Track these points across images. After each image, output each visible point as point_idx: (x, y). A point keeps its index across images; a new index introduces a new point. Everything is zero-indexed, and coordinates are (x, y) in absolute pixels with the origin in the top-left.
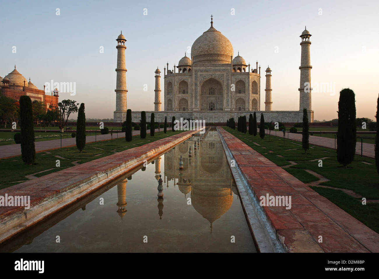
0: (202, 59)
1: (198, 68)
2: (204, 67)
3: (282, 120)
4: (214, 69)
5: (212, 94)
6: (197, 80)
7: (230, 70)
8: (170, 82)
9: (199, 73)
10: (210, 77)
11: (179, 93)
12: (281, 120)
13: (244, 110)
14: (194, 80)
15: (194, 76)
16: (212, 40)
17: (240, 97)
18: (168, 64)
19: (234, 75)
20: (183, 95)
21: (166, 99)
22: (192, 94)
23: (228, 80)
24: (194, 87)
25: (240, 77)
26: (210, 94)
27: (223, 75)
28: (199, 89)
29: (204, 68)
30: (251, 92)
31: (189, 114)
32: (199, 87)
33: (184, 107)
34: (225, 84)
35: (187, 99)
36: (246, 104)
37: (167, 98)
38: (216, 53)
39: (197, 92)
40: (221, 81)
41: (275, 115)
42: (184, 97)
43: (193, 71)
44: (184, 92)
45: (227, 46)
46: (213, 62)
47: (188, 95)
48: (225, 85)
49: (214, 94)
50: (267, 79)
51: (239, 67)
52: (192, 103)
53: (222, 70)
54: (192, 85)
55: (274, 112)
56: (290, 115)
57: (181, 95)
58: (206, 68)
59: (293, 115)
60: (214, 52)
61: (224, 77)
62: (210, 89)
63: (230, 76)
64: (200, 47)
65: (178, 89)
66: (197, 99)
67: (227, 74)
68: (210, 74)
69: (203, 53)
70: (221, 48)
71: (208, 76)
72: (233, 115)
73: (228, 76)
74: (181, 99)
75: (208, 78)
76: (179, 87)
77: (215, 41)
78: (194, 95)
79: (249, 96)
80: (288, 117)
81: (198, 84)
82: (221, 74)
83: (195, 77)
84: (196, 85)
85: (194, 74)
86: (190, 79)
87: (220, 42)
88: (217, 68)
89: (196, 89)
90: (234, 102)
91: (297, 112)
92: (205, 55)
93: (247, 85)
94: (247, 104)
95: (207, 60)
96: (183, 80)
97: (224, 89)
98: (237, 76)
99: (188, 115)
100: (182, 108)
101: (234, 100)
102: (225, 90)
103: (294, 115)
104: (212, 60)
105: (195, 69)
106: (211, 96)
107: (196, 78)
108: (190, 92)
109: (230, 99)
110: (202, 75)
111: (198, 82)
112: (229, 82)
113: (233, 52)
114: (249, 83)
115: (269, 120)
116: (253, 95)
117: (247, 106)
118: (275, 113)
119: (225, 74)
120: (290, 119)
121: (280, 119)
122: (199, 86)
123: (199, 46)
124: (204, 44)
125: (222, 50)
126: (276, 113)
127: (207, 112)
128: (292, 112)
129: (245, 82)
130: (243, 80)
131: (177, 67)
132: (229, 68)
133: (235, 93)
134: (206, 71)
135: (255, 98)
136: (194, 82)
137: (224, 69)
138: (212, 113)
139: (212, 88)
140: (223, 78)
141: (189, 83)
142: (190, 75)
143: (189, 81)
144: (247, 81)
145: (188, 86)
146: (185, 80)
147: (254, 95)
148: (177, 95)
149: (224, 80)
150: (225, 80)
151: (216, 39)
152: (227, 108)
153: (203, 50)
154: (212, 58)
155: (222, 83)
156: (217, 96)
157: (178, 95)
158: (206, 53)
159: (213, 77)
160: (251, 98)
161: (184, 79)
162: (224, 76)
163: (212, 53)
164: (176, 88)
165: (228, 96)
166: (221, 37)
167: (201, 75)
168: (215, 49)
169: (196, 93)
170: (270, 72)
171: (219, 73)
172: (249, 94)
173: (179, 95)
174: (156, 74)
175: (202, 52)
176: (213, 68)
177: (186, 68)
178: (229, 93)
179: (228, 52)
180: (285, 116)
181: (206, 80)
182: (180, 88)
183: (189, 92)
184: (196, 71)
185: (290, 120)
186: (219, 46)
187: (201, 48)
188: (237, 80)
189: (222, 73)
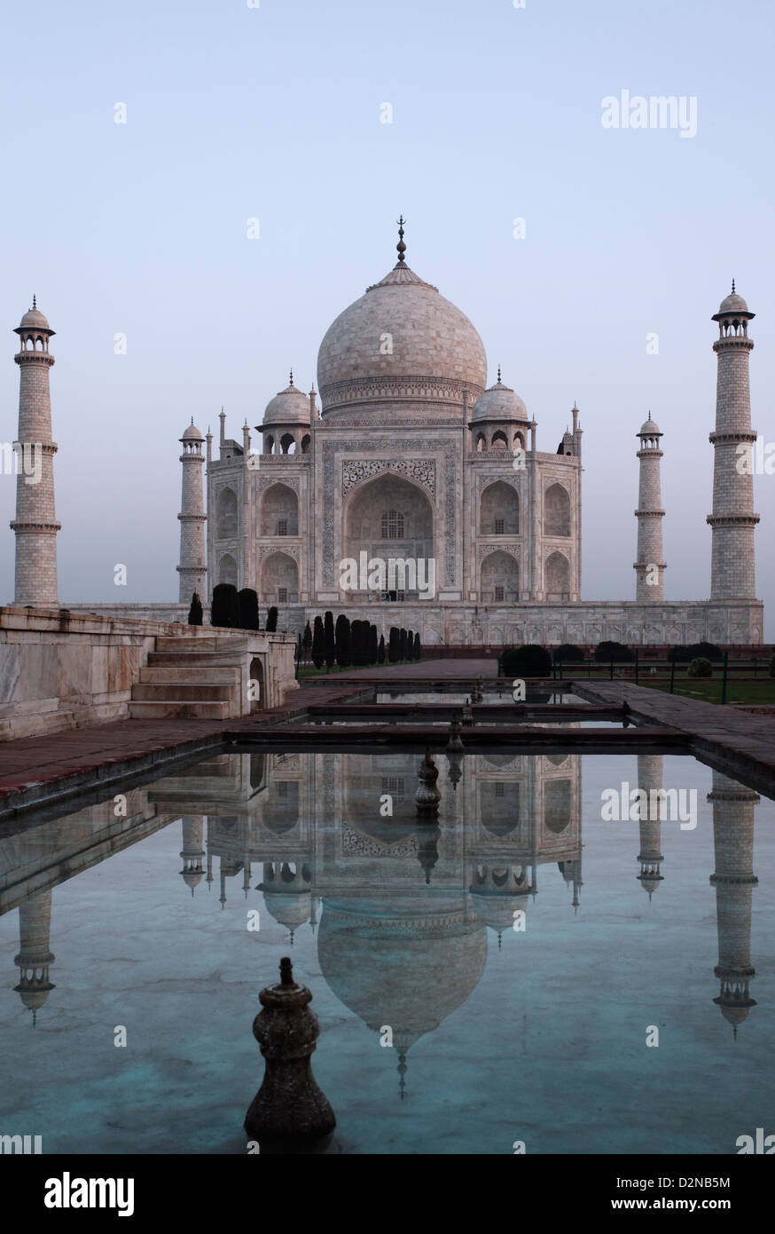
0: (359, 396)
1: (336, 436)
2: (360, 433)
3: (642, 635)
4: (397, 441)
5: (393, 535)
6: (333, 481)
7: (458, 445)
8: (228, 491)
9: (340, 456)
10: (383, 471)
11: (264, 533)
12: (638, 638)
13: (517, 600)
14: (319, 481)
15: (319, 469)
16: (399, 321)
17: (497, 548)
18: (222, 417)
19: (472, 463)
20: (281, 541)
21: (214, 558)
22: (312, 537)
23: (451, 481)
24: (319, 511)
25: (499, 470)
26: (384, 536)
27: (433, 462)
28: (340, 515)
29: (358, 438)
30: (539, 530)
31: (293, 612)
32: (338, 508)
33: (281, 586)
34: (441, 497)
35: (292, 555)
36: (521, 575)
37: (217, 551)
38: (410, 372)
39: (333, 528)
40: (425, 486)
41: (618, 617)
42: (282, 550)
43: (318, 448)
44: (283, 529)
45: (458, 342)
46: (400, 409)
47: (296, 541)
48: (440, 502)
49: (401, 535)
50: (643, 468)
51: (501, 428)
52: (312, 570)
53: (430, 443)
54: (313, 502)
55: (611, 607)
56: (675, 616)
57: (271, 542)
58: (367, 435)
59: (684, 615)
60: (404, 369)
61: (438, 469)
62: (384, 517)
63: (459, 467)
64: (349, 349)
65: (259, 515)
66: (332, 555)
67: (447, 457)
68: (382, 458)
69: (361, 374)
70: (431, 352)
71: (373, 464)
72: (458, 617)
73: (453, 466)
74: (268, 555)
75: (374, 473)
76: (263, 508)
77: (409, 326)
78: (319, 541)
79: (533, 546)
80: (664, 623)
81: (336, 496)
82: (426, 457)
83: (326, 469)
84: (328, 501)
85: (319, 457)
86: (305, 477)
87: (428, 327)
88: (408, 436)
89: (327, 518)
90: (474, 566)
91: (699, 606)
92: (370, 379)
93: (524, 501)
94: (526, 576)
95: (376, 403)
96: (277, 481)
97: (436, 517)
98: (488, 465)
99: (291, 616)
100: (277, 591)
101: (473, 560)
102: (442, 519)
103: (689, 616)
104: (397, 402)
105: (325, 438)
106: (390, 542)
107: (329, 475)
108: (305, 529)
109: (459, 557)
110: (352, 462)
111: (336, 490)
112: (457, 490)
113: (482, 369)
114: (533, 492)
115: (593, 636)
116: (548, 540)
117: (526, 584)
118: (616, 610)
119: (439, 456)
120: (674, 631)
121: (637, 632)
122: (340, 505)
123: (347, 344)
124: (364, 336)
125: (437, 360)
126: (622, 610)
127: (360, 607)
128: (682, 607)
129: (517, 489)
130: (510, 482)
131: (259, 429)
132: (457, 435)
133: (478, 532)
134: (366, 446)
135: (559, 550)
136: (320, 491)
137: (436, 441)
138: (377, 610)
139: (393, 513)
140: (433, 473)
141: (301, 496)
142: (305, 465)
143: (302, 485)
144: (526, 485)
145: (297, 507)
146: (286, 484)
147: (556, 541)
148: (254, 541)
149: (438, 480)
150: (440, 483)
151: (413, 317)
152: (446, 589)
153: (359, 361)
154: (396, 394)
155: (429, 495)
156: (415, 542)
157: (258, 541)
158: (372, 373)
159: (394, 470)
160: (542, 553)
161: (280, 479)
162: (437, 465)
163: (395, 372)
164: (251, 511)
165: (452, 544)
166: (432, 308)
167: (345, 463)
168: (408, 358)
169: (328, 532)
170: (657, 440)
171: (417, 455)
172: (533, 536)
173: (263, 541)
174: (185, 446)
175: (356, 368)
176: (392, 436)
177: (291, 432)
178: (454, 531)
179: (461, 369)
180: (655, 622)
181: (367, 481)
182: (264, 512)
183: (300, 531)
184: (327, 447)
185: (674, 636)
186: (424, 346)
187: (355, 355)
188: (488, 482)
189: (430, 456)
